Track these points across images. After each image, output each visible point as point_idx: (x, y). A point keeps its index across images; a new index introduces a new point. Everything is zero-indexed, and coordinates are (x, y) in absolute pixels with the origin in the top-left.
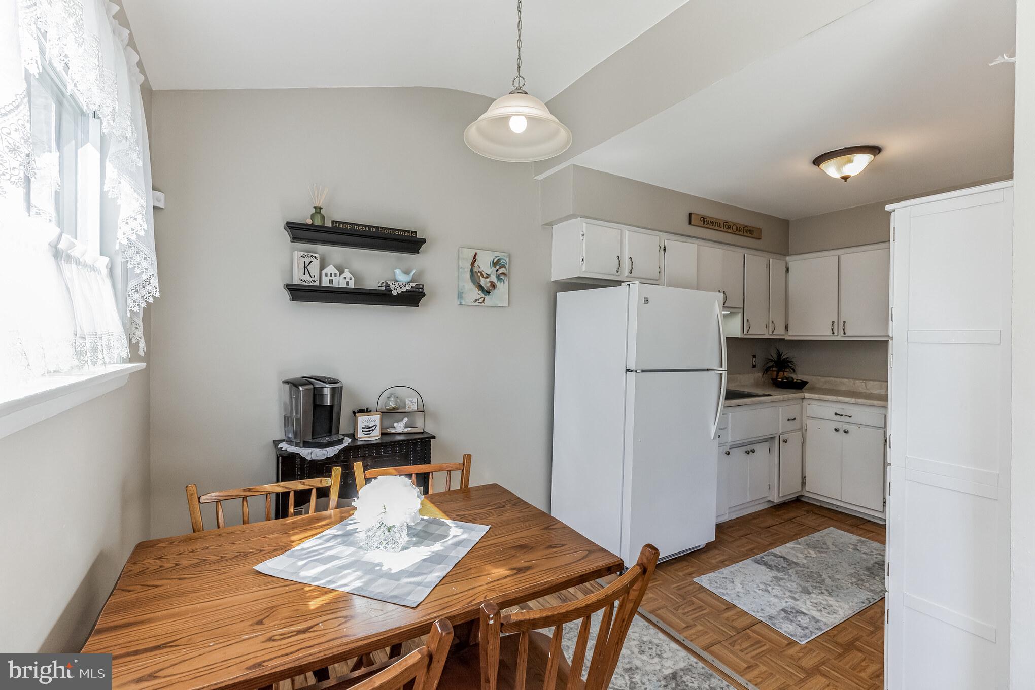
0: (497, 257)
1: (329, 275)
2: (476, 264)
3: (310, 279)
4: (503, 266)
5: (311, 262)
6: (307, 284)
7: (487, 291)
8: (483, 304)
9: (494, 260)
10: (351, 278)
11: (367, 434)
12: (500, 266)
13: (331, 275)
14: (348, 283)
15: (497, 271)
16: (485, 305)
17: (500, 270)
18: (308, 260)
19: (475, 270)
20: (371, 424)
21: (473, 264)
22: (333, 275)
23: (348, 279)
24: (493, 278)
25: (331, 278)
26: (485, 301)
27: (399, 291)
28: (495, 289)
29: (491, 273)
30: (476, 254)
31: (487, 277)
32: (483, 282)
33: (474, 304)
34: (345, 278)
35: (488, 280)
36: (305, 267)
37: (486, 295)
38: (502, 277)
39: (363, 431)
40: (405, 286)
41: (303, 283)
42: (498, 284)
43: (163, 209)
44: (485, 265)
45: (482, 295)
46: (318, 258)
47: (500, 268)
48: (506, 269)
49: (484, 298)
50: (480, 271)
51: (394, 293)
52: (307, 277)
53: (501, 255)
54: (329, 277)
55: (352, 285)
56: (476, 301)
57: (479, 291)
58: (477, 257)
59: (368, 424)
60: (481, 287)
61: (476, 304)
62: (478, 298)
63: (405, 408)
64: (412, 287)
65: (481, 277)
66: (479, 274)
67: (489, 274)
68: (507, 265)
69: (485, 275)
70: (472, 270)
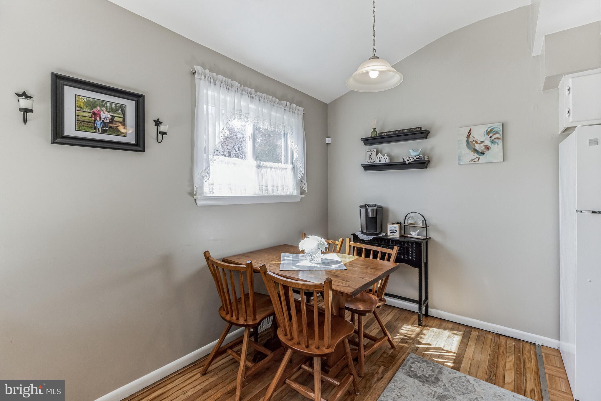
0: (490, 127)
1: (379, 158)
2: (471, 136)
3: (372, 161)
4: (497, 133)
5: (372, 153)
6: (370, 163)
7: (481, 153)
8: (478, 162)
9: (487, 130)
10: (387, 158)
11: (392, 234)
12: (494, 133)
13: (380, 158)
14: (386, 161)
15: (491, 137)
16: (480, 162)
17: (493, 136)
18: (370, 153)
19: (470, 140)
20: (394, 229)
21: (468, 137)
22: (381, 158)
23: (385, 159)
24: (488, 143)
25: (380, 159)
26: (479, 160)
27: (410, 161)
28: (489, 150)
29: (485, 139)
30: (471, 129)
31: (481, 143)
32: (477, 147)
33: (470, 163)
34: (384, 158)
35: (482, 145)
36: (369, 156)
37: (481, 156)
38: (496, 141)
39: (390, 232)
40: (413, 158)
41: (369, 163)
42: (492, 146)
43: (330, 143)
44: (479, 134)
45: (478, 156)
46: (376, 151)
47: (494, 135)
48: (500, 134)
49: (479, 158)
50: (475, 140)
51: (407, 163)
52: (371, 160)
53: (493, 126)
54: (379, 159)
55: (388, 161)
56: (472, 160)
57: (474, 153)
58: (471, 132)
59: (393, 229)
60: (476, 151)
61: (472, 162)
62: (473, 158)
63: (417, 225)
64: (417, 158)
65: (475, 144)
66: (474, 142)
67: (483, 141)
68: (500, 131)
69: (479, 142)
70: (467, 141)
